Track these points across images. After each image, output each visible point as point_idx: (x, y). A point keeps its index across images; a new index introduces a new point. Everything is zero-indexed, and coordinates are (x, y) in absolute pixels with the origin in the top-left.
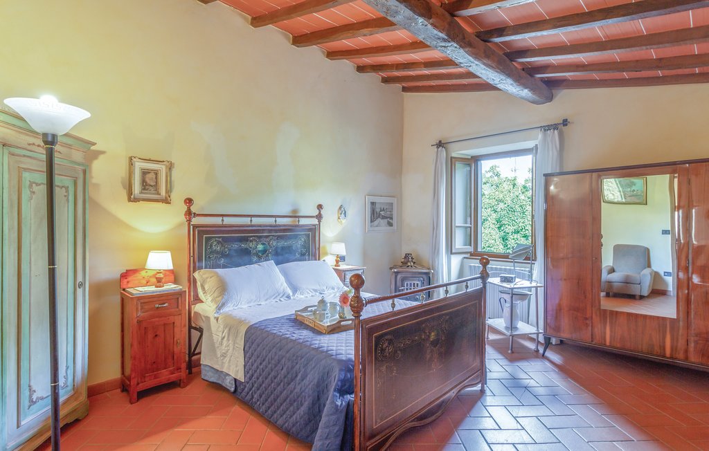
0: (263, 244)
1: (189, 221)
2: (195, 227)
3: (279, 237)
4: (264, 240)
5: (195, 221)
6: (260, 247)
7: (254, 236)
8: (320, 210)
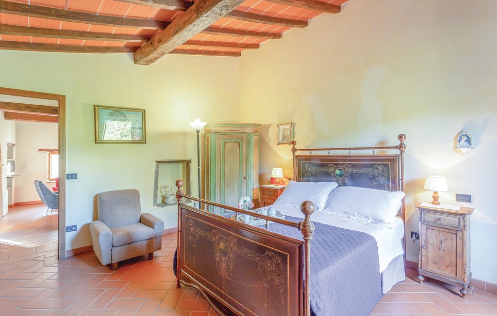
0: (340, 170)
1: (294, 153)
2: (297, 157)
3: (353, 166)
4: (340, 167)
5: (297, 153)
6: (338, 172)
7: (332, 164)
8: (401, 140)
